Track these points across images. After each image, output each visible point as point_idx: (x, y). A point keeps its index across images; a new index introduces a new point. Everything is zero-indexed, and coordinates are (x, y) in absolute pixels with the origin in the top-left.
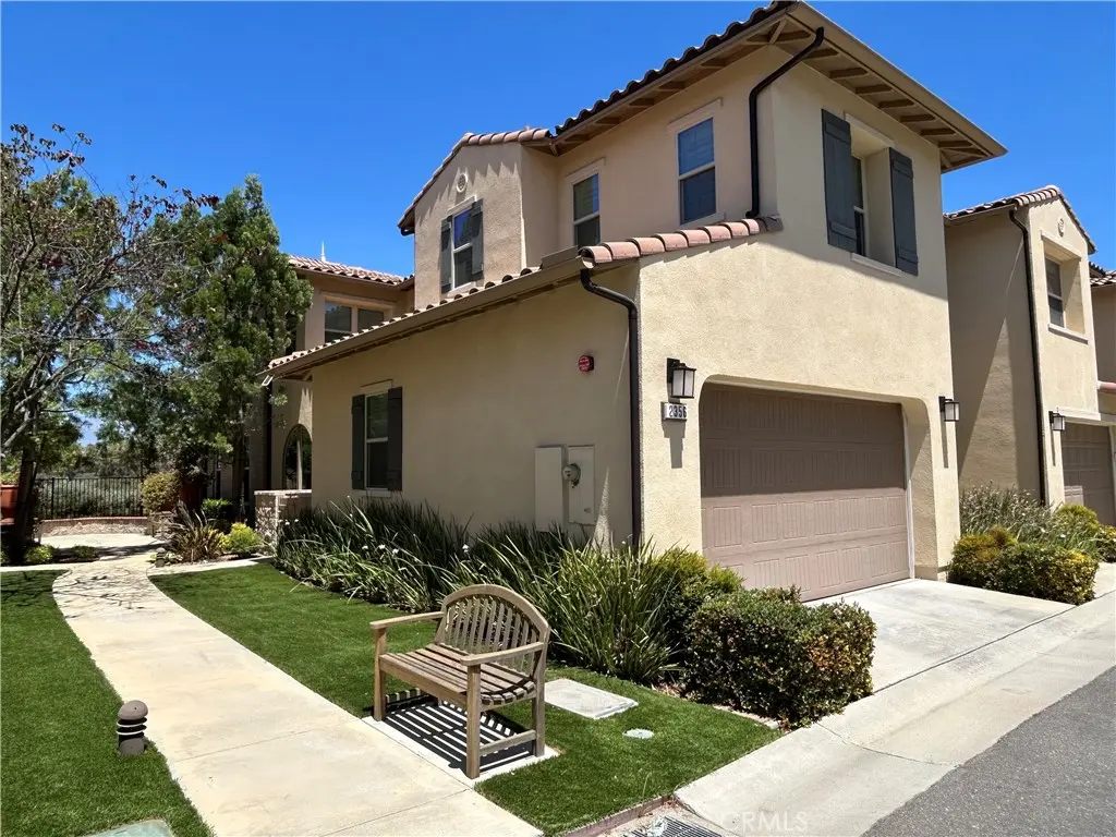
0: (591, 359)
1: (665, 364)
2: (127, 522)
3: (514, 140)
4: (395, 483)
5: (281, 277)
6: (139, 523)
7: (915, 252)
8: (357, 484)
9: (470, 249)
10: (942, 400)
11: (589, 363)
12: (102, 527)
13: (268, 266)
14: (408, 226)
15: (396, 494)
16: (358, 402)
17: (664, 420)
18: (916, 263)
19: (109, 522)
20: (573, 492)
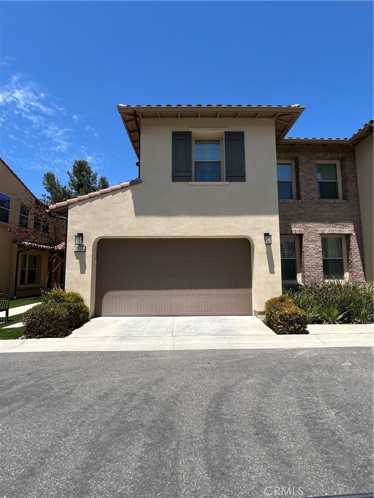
7: (244, 172)
10: (266, 235)
17: (75, 252)
18: (244, 177)
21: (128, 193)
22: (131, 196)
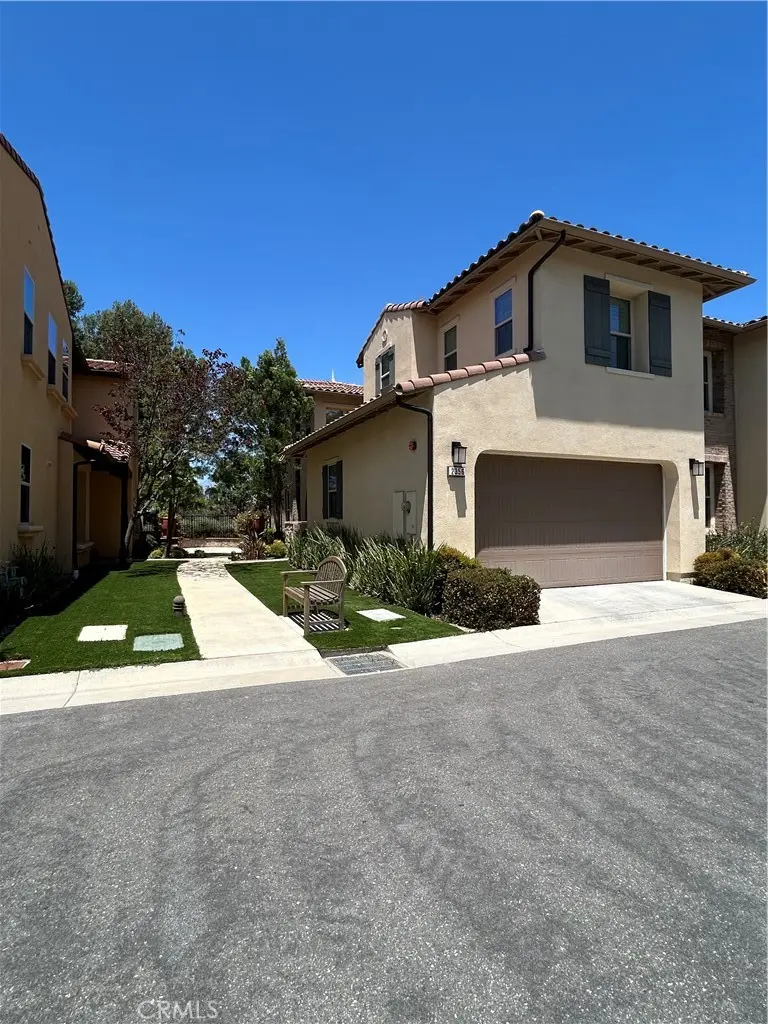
0: (415, 444)
1: (451, 445)
2: (229, 541)
3: (408, 309)
4: (340, 516)
5: (297, 396)
6: (235, 541)
7: (670, 361)
8: (325, 517)
9: (388, 376)
10: (692, 462)
11: (414, 446)
12: (216, 544)
13: (291, 389)
14: (360, 362)
15: (340, 521)
16: (325, 468)
17: (449, 476)
18: (670, 369)
19: (220, 541)
20: (408, 517)
21: (526, 375)
22: (529, 381)
